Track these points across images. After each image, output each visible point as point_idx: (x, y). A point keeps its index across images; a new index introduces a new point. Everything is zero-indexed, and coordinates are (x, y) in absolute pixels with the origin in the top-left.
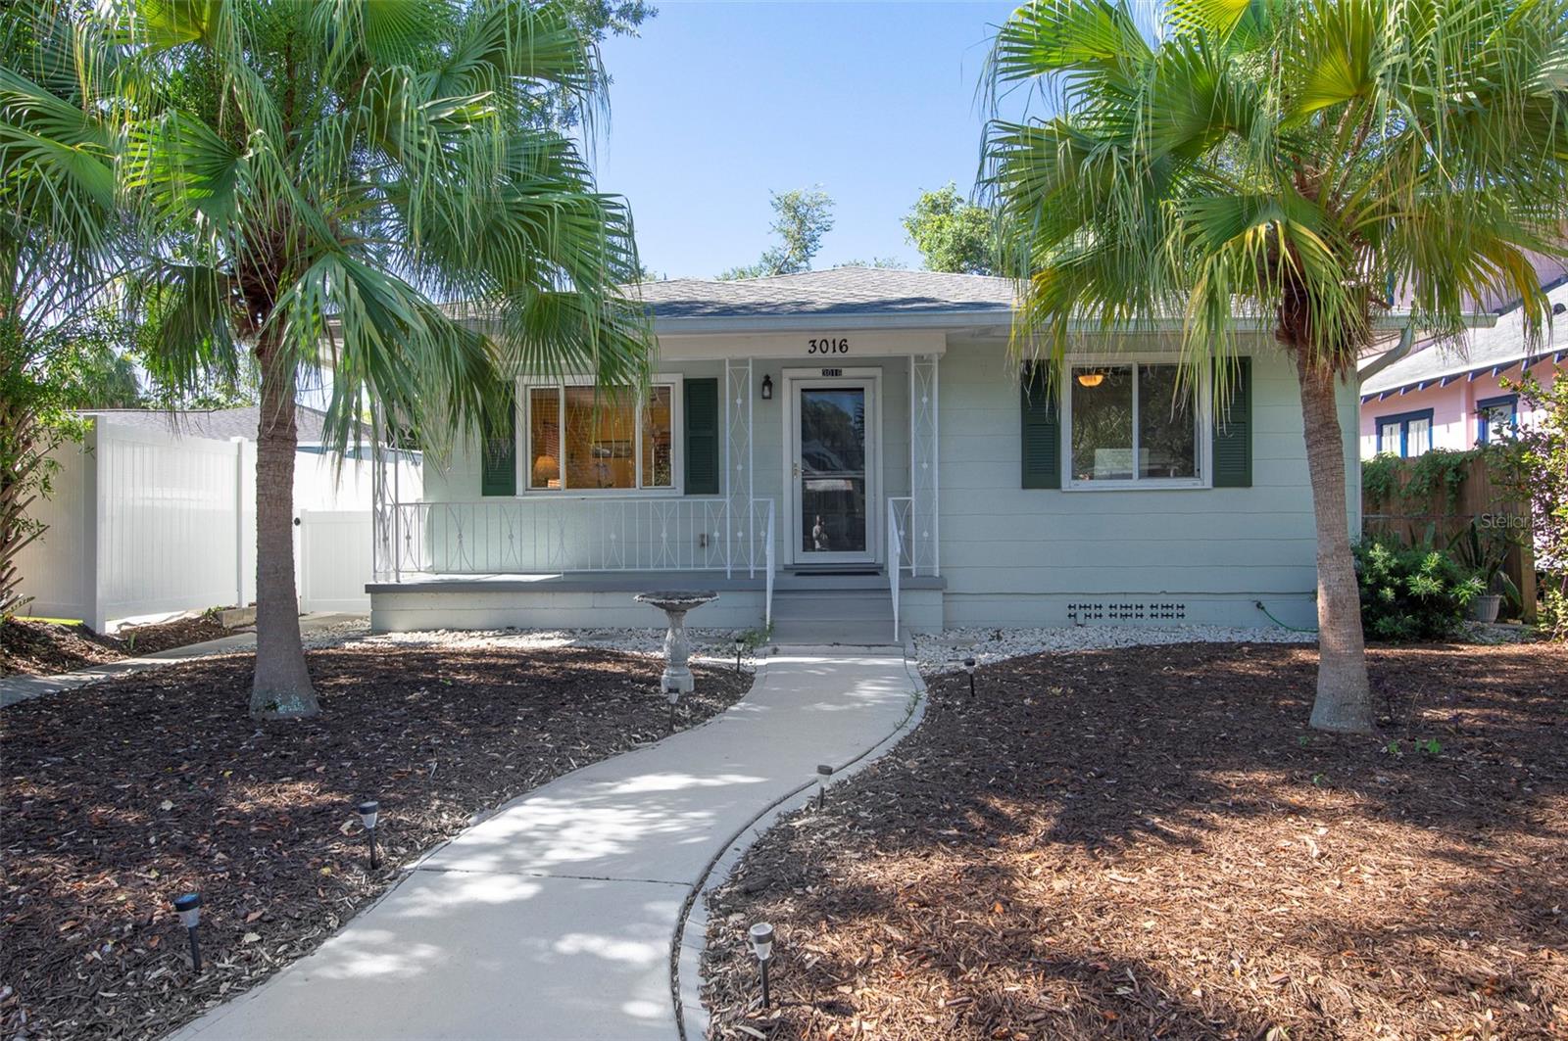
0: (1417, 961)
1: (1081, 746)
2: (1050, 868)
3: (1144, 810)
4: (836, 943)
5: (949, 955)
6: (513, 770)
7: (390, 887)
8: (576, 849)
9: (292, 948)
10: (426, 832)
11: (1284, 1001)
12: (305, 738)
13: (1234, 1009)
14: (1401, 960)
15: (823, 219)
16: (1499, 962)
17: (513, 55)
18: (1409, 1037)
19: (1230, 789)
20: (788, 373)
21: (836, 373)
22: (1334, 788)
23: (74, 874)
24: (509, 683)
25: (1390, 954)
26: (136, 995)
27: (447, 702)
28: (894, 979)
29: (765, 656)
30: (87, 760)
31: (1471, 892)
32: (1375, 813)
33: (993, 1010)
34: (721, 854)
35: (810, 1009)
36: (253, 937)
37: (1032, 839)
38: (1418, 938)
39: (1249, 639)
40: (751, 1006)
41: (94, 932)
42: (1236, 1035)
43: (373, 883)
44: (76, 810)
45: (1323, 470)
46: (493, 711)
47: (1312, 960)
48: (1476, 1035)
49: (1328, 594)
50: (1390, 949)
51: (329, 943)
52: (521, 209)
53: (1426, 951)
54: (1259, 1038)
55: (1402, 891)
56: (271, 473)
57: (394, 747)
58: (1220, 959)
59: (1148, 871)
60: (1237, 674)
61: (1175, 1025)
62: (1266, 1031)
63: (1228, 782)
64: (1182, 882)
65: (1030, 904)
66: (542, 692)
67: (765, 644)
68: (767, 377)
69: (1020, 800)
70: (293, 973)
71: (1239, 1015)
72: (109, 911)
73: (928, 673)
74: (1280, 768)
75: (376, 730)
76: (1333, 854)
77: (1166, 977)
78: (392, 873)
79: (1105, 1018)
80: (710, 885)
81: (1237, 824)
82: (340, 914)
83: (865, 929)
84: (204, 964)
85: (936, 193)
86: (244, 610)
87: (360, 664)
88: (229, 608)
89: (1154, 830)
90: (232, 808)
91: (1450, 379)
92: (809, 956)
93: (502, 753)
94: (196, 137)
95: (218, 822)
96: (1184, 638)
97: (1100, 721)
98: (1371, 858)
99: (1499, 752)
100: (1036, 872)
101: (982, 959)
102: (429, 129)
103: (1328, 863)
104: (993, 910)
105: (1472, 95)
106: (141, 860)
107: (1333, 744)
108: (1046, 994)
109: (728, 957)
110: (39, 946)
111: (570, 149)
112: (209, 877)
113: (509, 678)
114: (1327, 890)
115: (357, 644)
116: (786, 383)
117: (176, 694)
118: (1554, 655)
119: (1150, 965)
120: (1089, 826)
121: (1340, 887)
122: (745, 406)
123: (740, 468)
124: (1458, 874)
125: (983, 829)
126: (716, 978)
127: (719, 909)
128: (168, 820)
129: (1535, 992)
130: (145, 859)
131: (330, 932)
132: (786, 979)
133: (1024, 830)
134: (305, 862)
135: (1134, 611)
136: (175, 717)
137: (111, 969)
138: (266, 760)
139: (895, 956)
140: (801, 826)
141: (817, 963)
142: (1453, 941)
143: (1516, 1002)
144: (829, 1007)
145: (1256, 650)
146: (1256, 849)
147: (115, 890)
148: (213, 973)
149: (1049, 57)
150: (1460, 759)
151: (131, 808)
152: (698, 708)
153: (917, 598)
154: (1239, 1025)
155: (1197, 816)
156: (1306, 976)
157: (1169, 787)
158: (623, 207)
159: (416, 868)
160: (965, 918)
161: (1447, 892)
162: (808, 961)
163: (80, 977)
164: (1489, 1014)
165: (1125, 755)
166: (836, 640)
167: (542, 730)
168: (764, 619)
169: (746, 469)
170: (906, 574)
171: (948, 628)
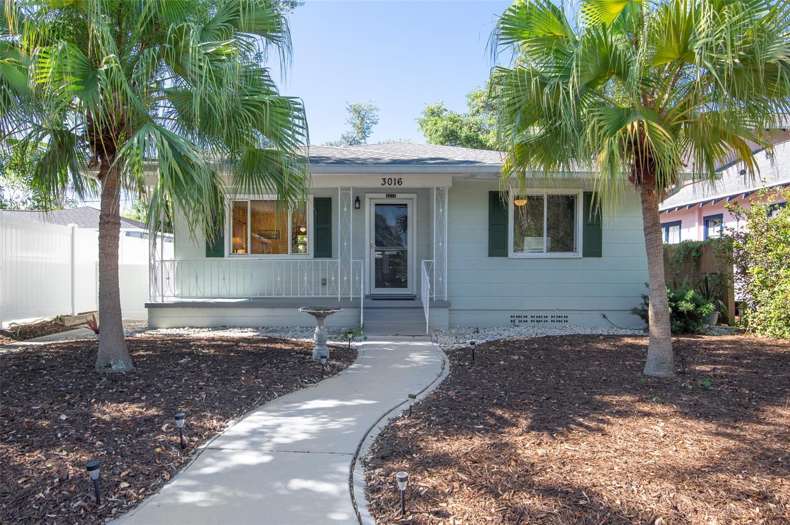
0: (720, 485)
1: (535, 384)
2: (534, 443)
3: (574, 415)
4: (434, 482)
5: (493, 487)
6: (245, 398)
7: (194, 457)
8: (287, 437)
9: (147, 490)
10: (206, 429)
11: (661, 505)
12: (130, 382)
13: (637, 510)
14: (713, 485)
15: (373, 118)
16: (758, 484)
17: (244, 21)
18: (721, 521)
19: (613, 405)
20: (368, 196)
21: (393, 196)
22: (663, 403)
23: (20, 453)
24: (232, 354)
25: (707, 482)
26: (67, 515)
27: (202, 364)
28: (467, 499)
29: (360, 341)
30: (12, 394)
31: (739, 452)
32: (685, 415)
33: (519, 513)
34: (364, 439)
35: (427, 515)
36: (125, 485)
37: (521, 429)
38: (718, 474)
39: (601, 332)
40: (396, 514)
41: (37, 483)
42: (640, 522)
43: (184, 456)
44: (13, 420)
45: (653, 247)
46: (228, 368)
47: (670, 485)
48: (753, 520)
49: (654, 309)
50: (707, 479)
51: (166, 487)
52: (248, 103)
53: (724, 480)
54: (651, 523)
55: (706, 452)
56: (107, 241)
57: (181, 386)
58: (627, 486)
59: (582, 444)
60: (601, 349)
61: (610, 519)
62: (654, 521)
63: (612, 401)
64: (600, 449)
65: (528, 461)
66: (251, 359)
67: (360, 335)
68: (358, 198)
69: (511, 411)
70: (151, 503)
71: (639, 513)
72: (44, 472)
73: (446, 349)
74: (635, 394)
75: (168, 378)
76: (670, 435)
77: (602, 496)
78: (193, 451)
79: (575, 515)
80: (362, 454)
81: (620, 421)
82: (169, 472)
83: (447, 475)
84: (102, 499)
85: (433, 106)
86: (75, 317)
87: (150, 344)
88: (67, 316)
89: (581, 425)
90: (99, 419)
91: (691, 206)
92: (421, 489)
93: (238, 389)
94: (75, 57)
95: (93, 426)
96: (569, 332)
97: (541, 371)
98: (689, 437)
99: (736, 386)
100: (527, 446)
101: (509, 488)
102: (204, 57)
103: (667, 439)
104: (510, 464)
105: (737, 61)
106: (55, 445)
107: (658, 382)
108: (545, 504)
109: (379, 490)
110: (8, 491)
111: (266, 74)
112: (95, 454)
113: (232, 351)
114: (670, 452)
115: (143, 334)
116: (367, 201)
117: (52, 360)
118: (748, 340)
119: (593, 490)
120: (548, 423)
121: (676, 451)
122: (348, 212)
123: (345, 243)
124: (731, 443)
125: (495, 425)
126: (374, 501)
127: (370, 467)
128: (65, 425)
129: (777, 499)
130: (58, 445)
131: (165, 481)
132: (412, 500)
133: (515, 425)
134: (146, 446)
135: (543, 319)
136: (55, 372)
137: (51, 502)
138: (113, 393)
139: (465, 488)
140: (402, 425)
141: (426, 492)
142: (735, 475)
143: (769, 503)
144: (437, 514)
145: (607, 338)
146: (632, 433)
147: (44, 461)
148: (107, 503)
149: (523, 33)
150: (719, 389)
151: (43, 419)
152: (333, 366)
153: (437, 311)
154: (640, 518)
155: (600, 418)
156: (669, 493)
157: (583, 404)
158: (300, 104)
159: (205, 448)
160: (497, 468)
161: (728, 452)
162: (421, 491)
163: (35, 507)
164: (757, 510)
165: (558, 388)
166: (397, 333)
167: (256, 377)
168: (360, 322)
169: (348, 245)
170: (431, 299)
171: (451, 327)
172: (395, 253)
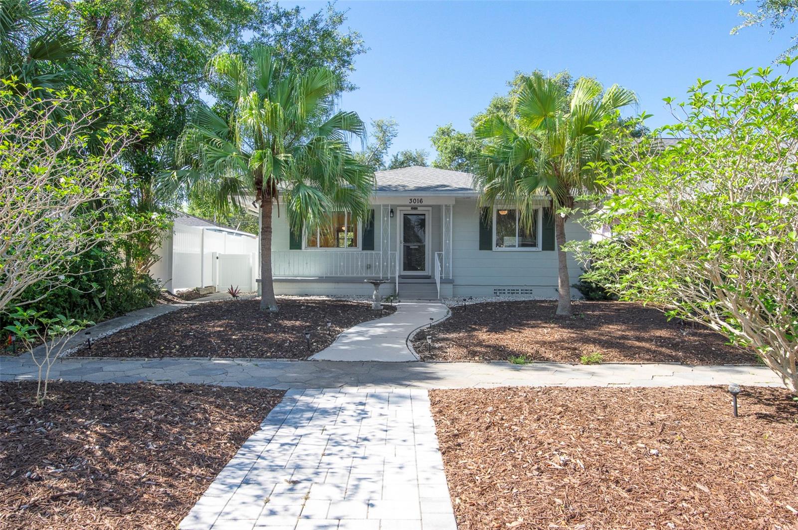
2: (487, 335)
3: (510, 326)
4: (442, 344)
5: (466, 345)
6: (347, 322)
7: (337, 338)
8: (374, 333)
15: (394, 132)
19: (531, 324)
20: (398, 208)
21: (417, 209)
22: (555, 324)
29: (397, 303)
31: (575, 337)
32: (562, 327)
34: (410, 334)
36: (315, 344)
37: (483, 331)
40: (426, 353)
47: (539, 345)
50: (555, 344)
51: (332, 345)
58: (521, 345)
59: (508, 335)
60: (542, 306)
63: (531, 322)
64: (516, 336)
65: (481, 339)
67: (396, 299)
68: (393, 210)
69: (479, 325)
70: (328, 349)
73: (451, 306)
74: (544, 320)
76: (550, 333)
77: (509, 347)
78: (334, 337)
80: (410, 338)
83: (447, 343)
85: (444, 127)
86: (204, 289)
88: (200, 288)
89: (511, 330)
96: (531, 299)
100: (484, 335)
101: (472, 346)
104: (474, 340)
107: (559, 316)
108: (486, 349)
109: (419, 347)
112: (296, 335)
114: (546, 337)
116: (398, 212)
119: (506, 346)
120: (496, 329)
121: (549, 337)
122: (387, 220)
123: (385, 241)
125: (471, 330)
127: (414, 342)
132: (433, 349)
133: (480, 330)
135: (516, 291)
139: (455, 346)
140: (426, 331)
141: (438, 347)
146: (533, 332)
148: (312, 348)
151: (261, 325)
153: (445, 286)
155: (522, 328)
156: (537, 347)
157: (516, 324)
159: (340, 335)
160: (469, 341)
162: (436, 347)
166: (420, 298)
168: (395, 291)
169: (388, 242)
170: (441, 278)
171: (454, 296)
172: (417, 247)
